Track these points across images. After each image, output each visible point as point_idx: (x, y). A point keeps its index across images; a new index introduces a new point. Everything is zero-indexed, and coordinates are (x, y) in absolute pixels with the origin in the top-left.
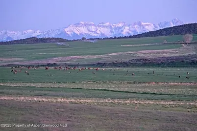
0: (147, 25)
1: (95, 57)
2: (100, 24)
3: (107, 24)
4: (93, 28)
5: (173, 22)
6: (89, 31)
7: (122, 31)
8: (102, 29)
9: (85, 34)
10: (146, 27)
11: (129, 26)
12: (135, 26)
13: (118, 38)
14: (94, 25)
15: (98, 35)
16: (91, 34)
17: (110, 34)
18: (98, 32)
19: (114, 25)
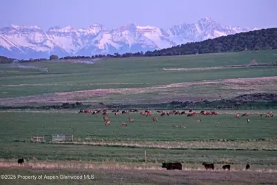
0: (147, 30)
1: (142, 91)
2: (52, 28)
3: (66, 29)
4: (38, 37)
5: (200, 25)
6: (30, 42)
7: (97, 42)
8: (56, 38)
9: (22, 47)
10: (146, 34)
11: (111, 32)
12: (124, 33)
13: (124, 56)
14: (41, 31)
15: (49, 50)
16: (34, 47)
17: (73, 47)
18: (48, 43)
19: (81, 30)
